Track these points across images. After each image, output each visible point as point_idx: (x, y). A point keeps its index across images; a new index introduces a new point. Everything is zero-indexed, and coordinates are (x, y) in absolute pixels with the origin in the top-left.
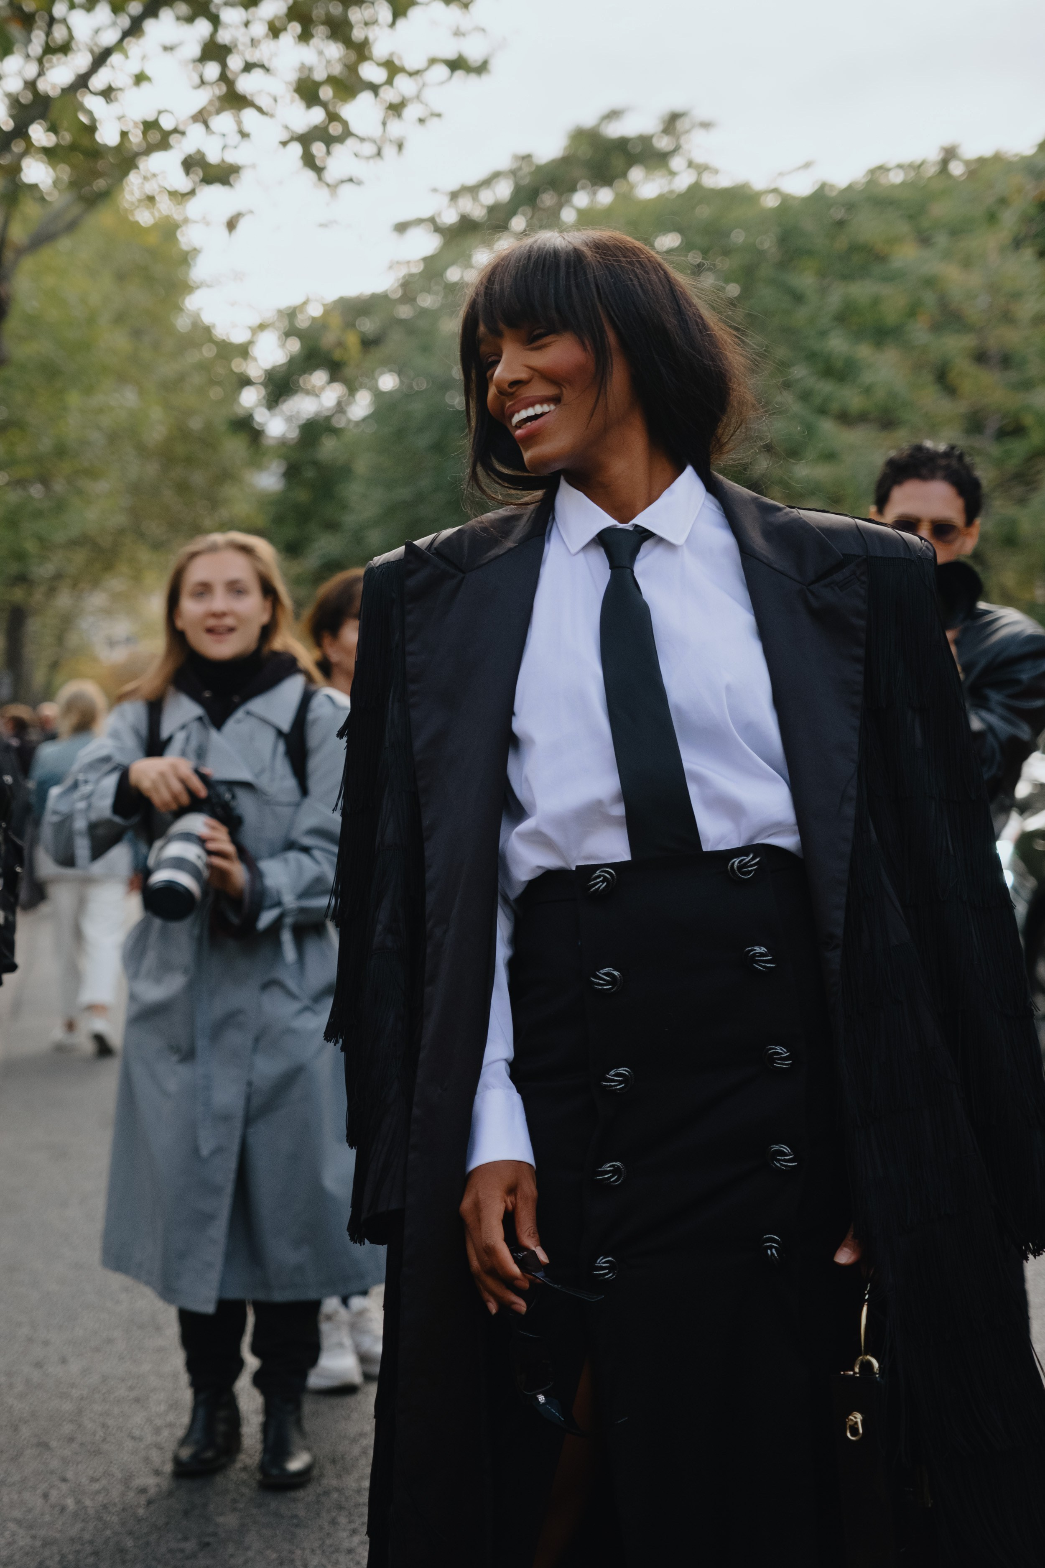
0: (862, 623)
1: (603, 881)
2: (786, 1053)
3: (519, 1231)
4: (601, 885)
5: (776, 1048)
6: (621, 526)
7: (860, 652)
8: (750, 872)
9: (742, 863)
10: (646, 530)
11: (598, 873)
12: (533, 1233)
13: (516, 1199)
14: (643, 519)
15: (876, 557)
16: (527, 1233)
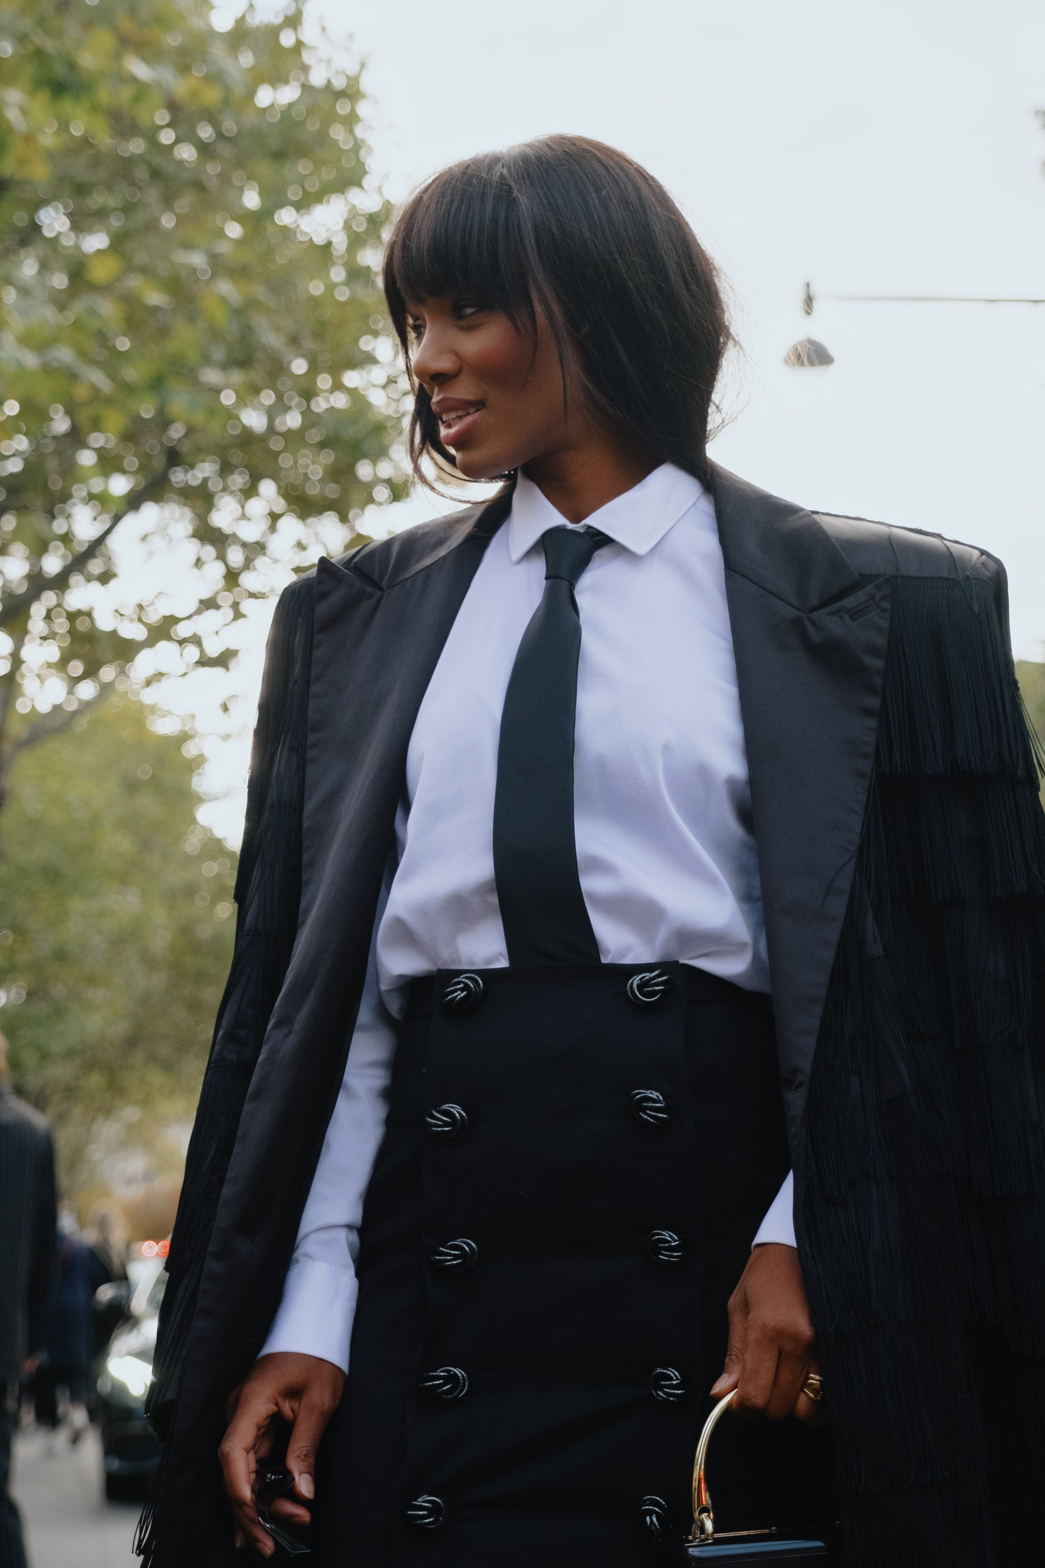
0: (877, 663)
1: (462, 990)
2: (675, 1241)
3: (289, 1449)
4: (459, 994)
5: (664, 1233)
6: (571, 526)
7: (874, 702)
8: (654, 993)
9: (643, 980)
10: (600, 533)
11: (462, 978)
12: (305, 1455)
13: (299, 1406)
14: (598, 520)
15: (909, 577)
16: (296, 1454)
